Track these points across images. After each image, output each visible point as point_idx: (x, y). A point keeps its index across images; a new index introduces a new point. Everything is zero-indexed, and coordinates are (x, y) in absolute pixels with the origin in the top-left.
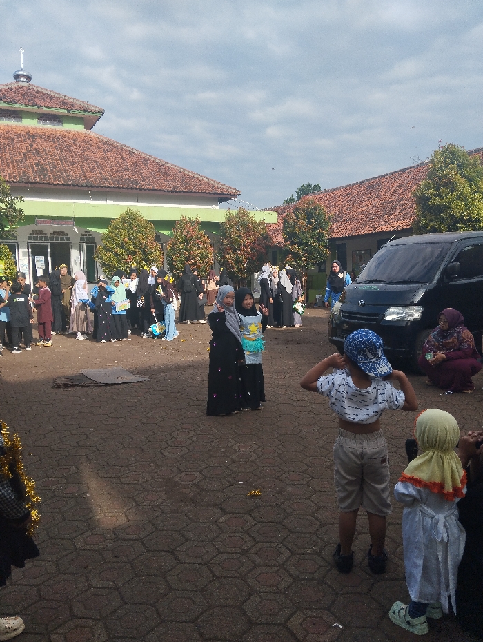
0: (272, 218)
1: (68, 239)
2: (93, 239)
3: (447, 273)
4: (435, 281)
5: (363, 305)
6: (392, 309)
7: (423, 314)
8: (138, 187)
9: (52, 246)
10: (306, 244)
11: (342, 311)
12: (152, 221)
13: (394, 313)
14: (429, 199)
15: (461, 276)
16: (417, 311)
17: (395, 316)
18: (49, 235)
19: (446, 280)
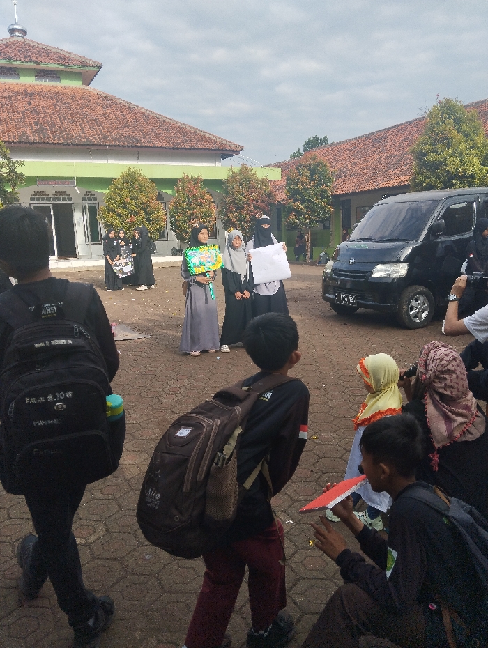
0: (275, 175)
1: (70, 199)
2: (95, 199)
3: (433, 231)
4: (421, 239)
5: (353, 263)
6: (379, 267)
7: (409, 271)
8: (139, 144)
9: (55, 206)
10: (309, 201)
11: (334, 270)
12: (153, 180)
13: (381, 271)
14: (425, 155)
15: (447, 233)
16: (402, 268)
17: (383, 273)
18: (51, 196)
19: (432, 238)
